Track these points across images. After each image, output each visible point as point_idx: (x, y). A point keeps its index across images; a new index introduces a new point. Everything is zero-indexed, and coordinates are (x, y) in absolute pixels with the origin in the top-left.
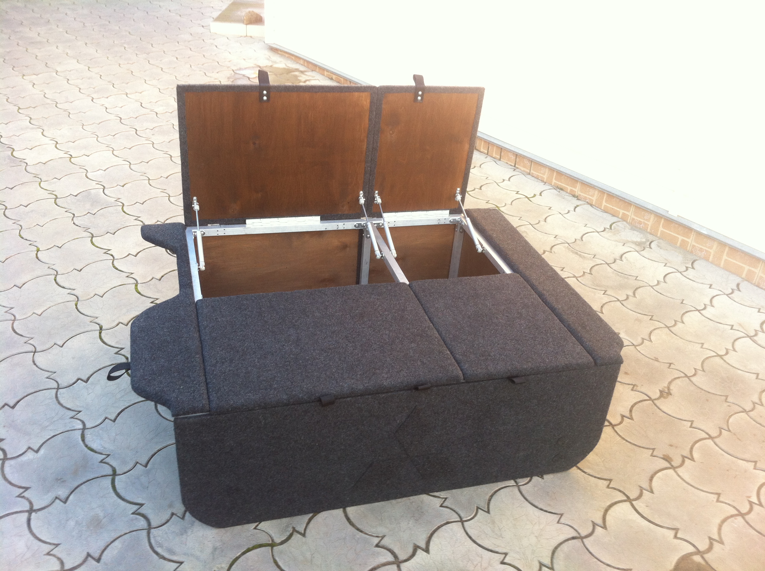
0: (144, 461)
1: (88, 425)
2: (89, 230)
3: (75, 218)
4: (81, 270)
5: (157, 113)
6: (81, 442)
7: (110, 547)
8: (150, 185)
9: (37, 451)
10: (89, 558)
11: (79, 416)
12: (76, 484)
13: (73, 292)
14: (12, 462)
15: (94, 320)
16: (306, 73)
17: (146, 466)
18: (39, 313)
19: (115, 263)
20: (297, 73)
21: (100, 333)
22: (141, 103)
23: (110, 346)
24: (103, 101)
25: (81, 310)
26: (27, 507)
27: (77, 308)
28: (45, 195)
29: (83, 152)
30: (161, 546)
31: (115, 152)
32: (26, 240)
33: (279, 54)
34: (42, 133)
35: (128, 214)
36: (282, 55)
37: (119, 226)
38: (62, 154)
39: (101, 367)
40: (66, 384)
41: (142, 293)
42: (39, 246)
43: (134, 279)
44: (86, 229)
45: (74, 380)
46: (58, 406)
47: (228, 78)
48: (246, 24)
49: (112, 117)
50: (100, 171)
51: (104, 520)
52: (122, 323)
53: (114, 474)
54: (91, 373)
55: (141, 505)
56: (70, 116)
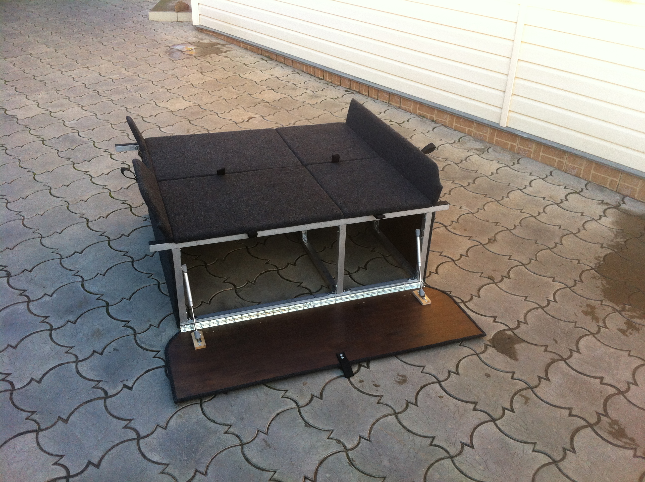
0: (128, 297)
1: (86, 278)
2: (71, 160)
3: (59, 153)
4: (68, 185)
5: (113, 80)
6: (82, 289)
7: (109, 346)
8: (113, 128)
9: (51, 296)
10: (95, 353)
11: (79, 273)
12: (81, 313)
13: (65, 199)
14: (34, 303)
15: (82, 216)
16: (227, 46)
17: (129, 300)
18: (41, 214)
19: (93, 180)
20: (219, 46)
21: (87, 224)
22: (100, 73)
23: (95, 231)
24: (70, 73)
25: (71, 210)
26: (48, 327)
27: (68, 209)
28: (35, 138)
29: (59, 109)
30: (144, 343)
31: (83, 108)
32: (25, 168)
33: (205, 33)
34: (26, 97)
35: (99, 148)
36: (207, 34)
37: (93, 156)
38: (43, 111)
39: (91, 244)
40: (66, 256)
41: (115, 197)
42: (35, 172)
43: (108, 189)
44: (69, 159)
45: (73, 253)
46: (63, 269)
47: (166, 52)
48: (177, 12)
49: (79, 84)
50: (74, 121)
51: (103, 331)
52: (102, 217)
53: (108, 305)
54: (84, 248)
55: (129, 322)
56: (46, 84)
